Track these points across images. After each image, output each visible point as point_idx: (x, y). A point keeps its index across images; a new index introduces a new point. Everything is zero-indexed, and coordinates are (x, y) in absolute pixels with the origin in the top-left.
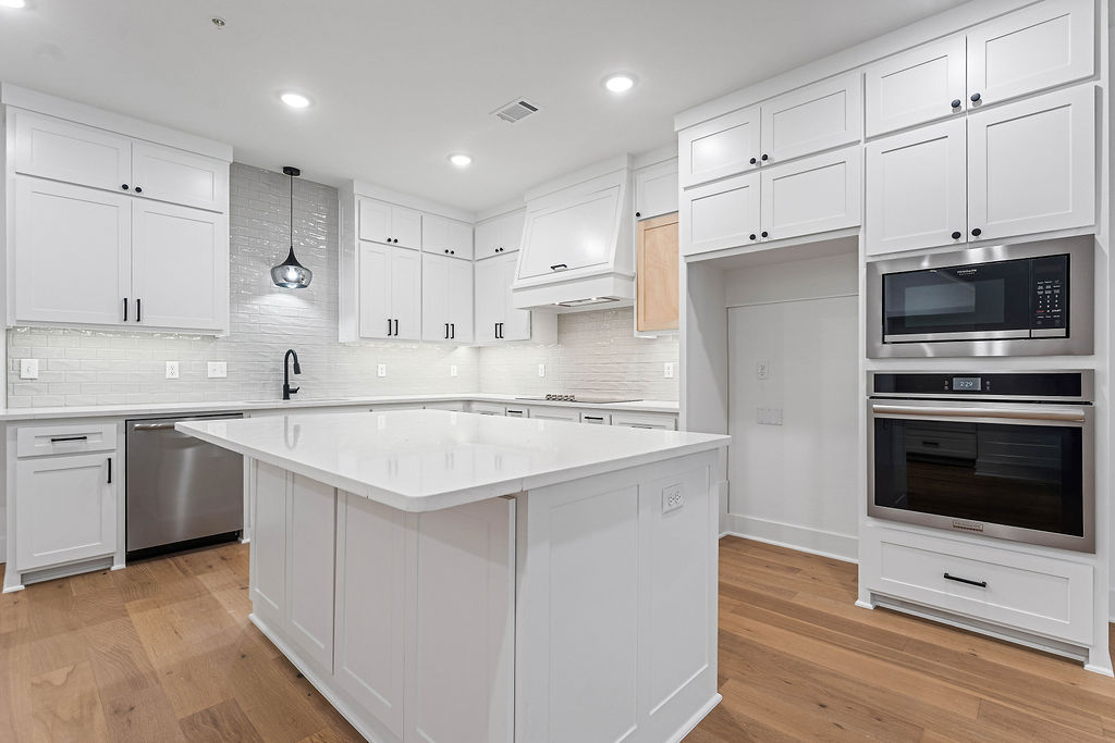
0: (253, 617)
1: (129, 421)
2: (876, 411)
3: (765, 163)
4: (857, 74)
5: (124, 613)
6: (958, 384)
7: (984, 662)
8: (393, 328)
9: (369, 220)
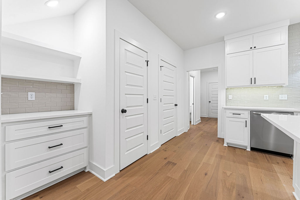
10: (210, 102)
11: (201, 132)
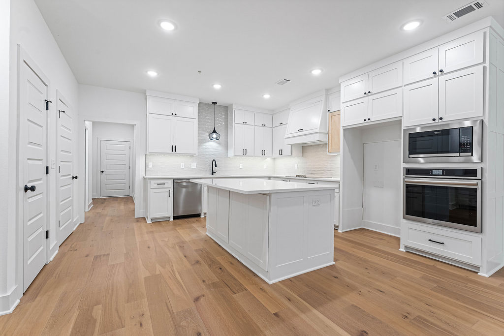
0: (207, 233)
1: (174, 180)
2: (406, 182)
3: (369, 94)
4: (401, 63)
5: (176, 230)
6: (434, 172)
7: (438, 268)
8: (245, 152)
9: (237, 117)
10: (103, 172)
11: (108, 218)
